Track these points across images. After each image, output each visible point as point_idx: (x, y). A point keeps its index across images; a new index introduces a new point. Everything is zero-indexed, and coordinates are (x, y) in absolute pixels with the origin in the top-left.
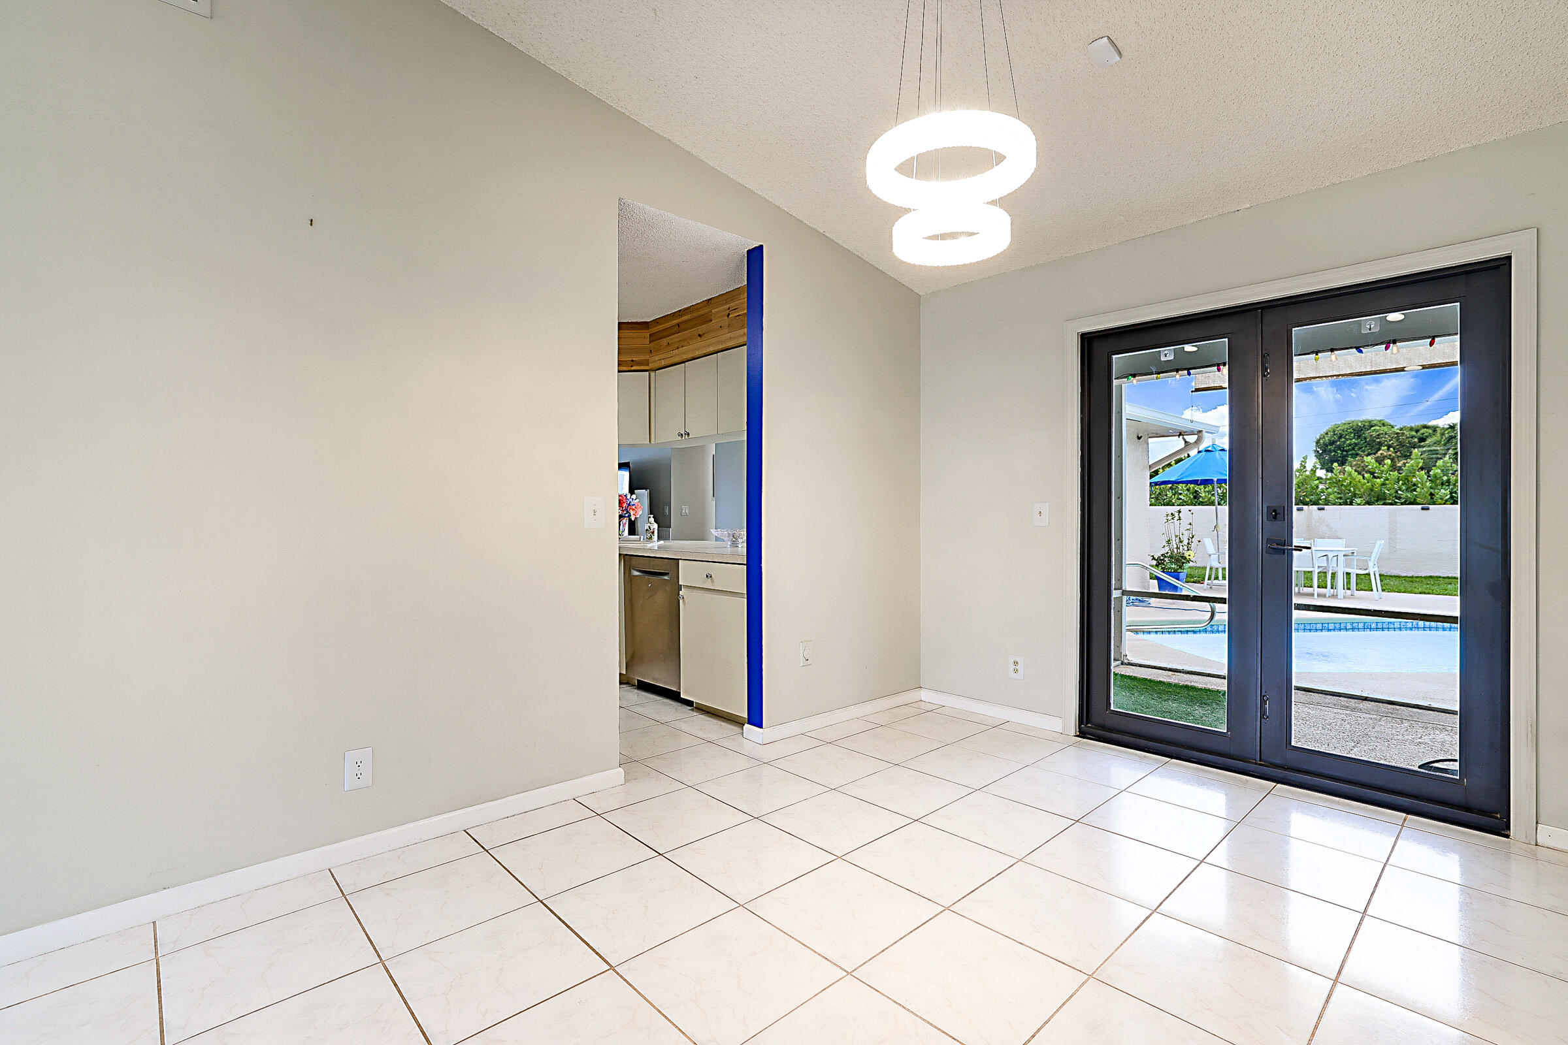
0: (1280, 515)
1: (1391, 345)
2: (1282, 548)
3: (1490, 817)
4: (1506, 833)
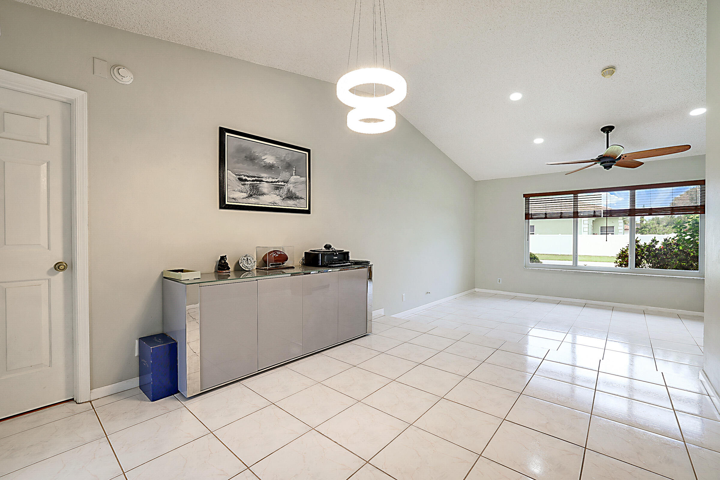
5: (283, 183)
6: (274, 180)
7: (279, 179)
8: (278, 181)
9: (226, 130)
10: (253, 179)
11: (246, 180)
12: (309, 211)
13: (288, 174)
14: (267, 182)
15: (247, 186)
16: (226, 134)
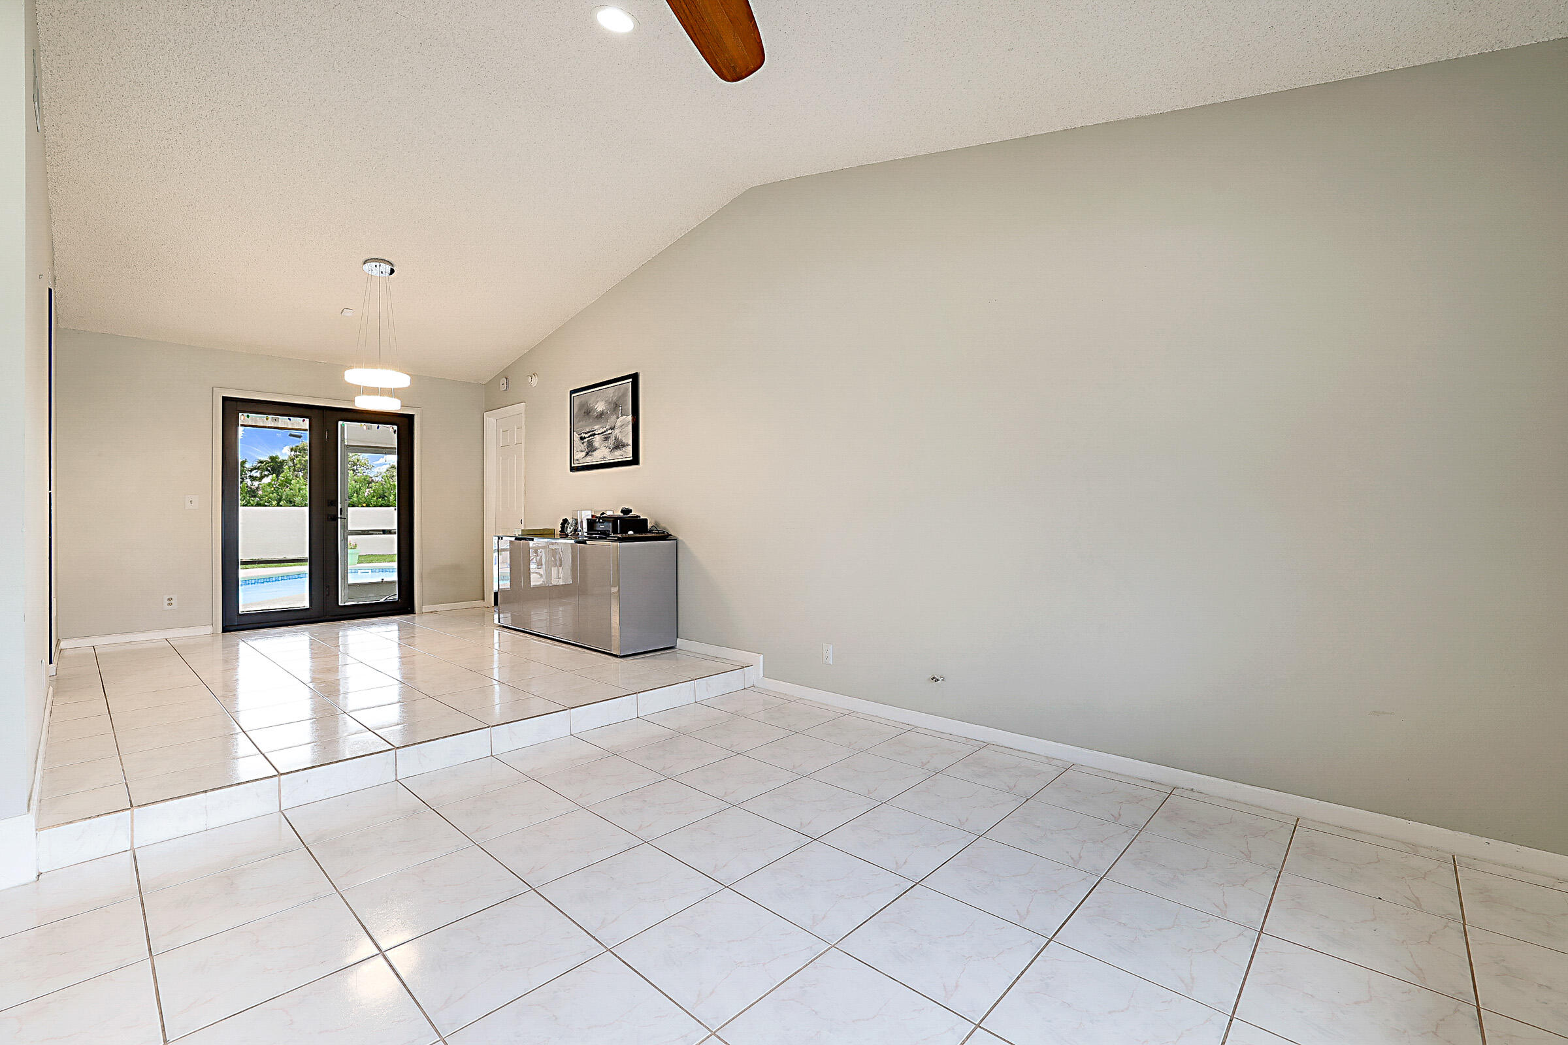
5: (610, 431)
6: (603, 430)
7: (607, 427)
8: (607, 430)
9: (572, 392)
10: (589, 434)
11: (585, 438)
12: (635, 461)
13: (615, 417)
14: (599, 434)
15: (585, 444)
16: (572, 395)
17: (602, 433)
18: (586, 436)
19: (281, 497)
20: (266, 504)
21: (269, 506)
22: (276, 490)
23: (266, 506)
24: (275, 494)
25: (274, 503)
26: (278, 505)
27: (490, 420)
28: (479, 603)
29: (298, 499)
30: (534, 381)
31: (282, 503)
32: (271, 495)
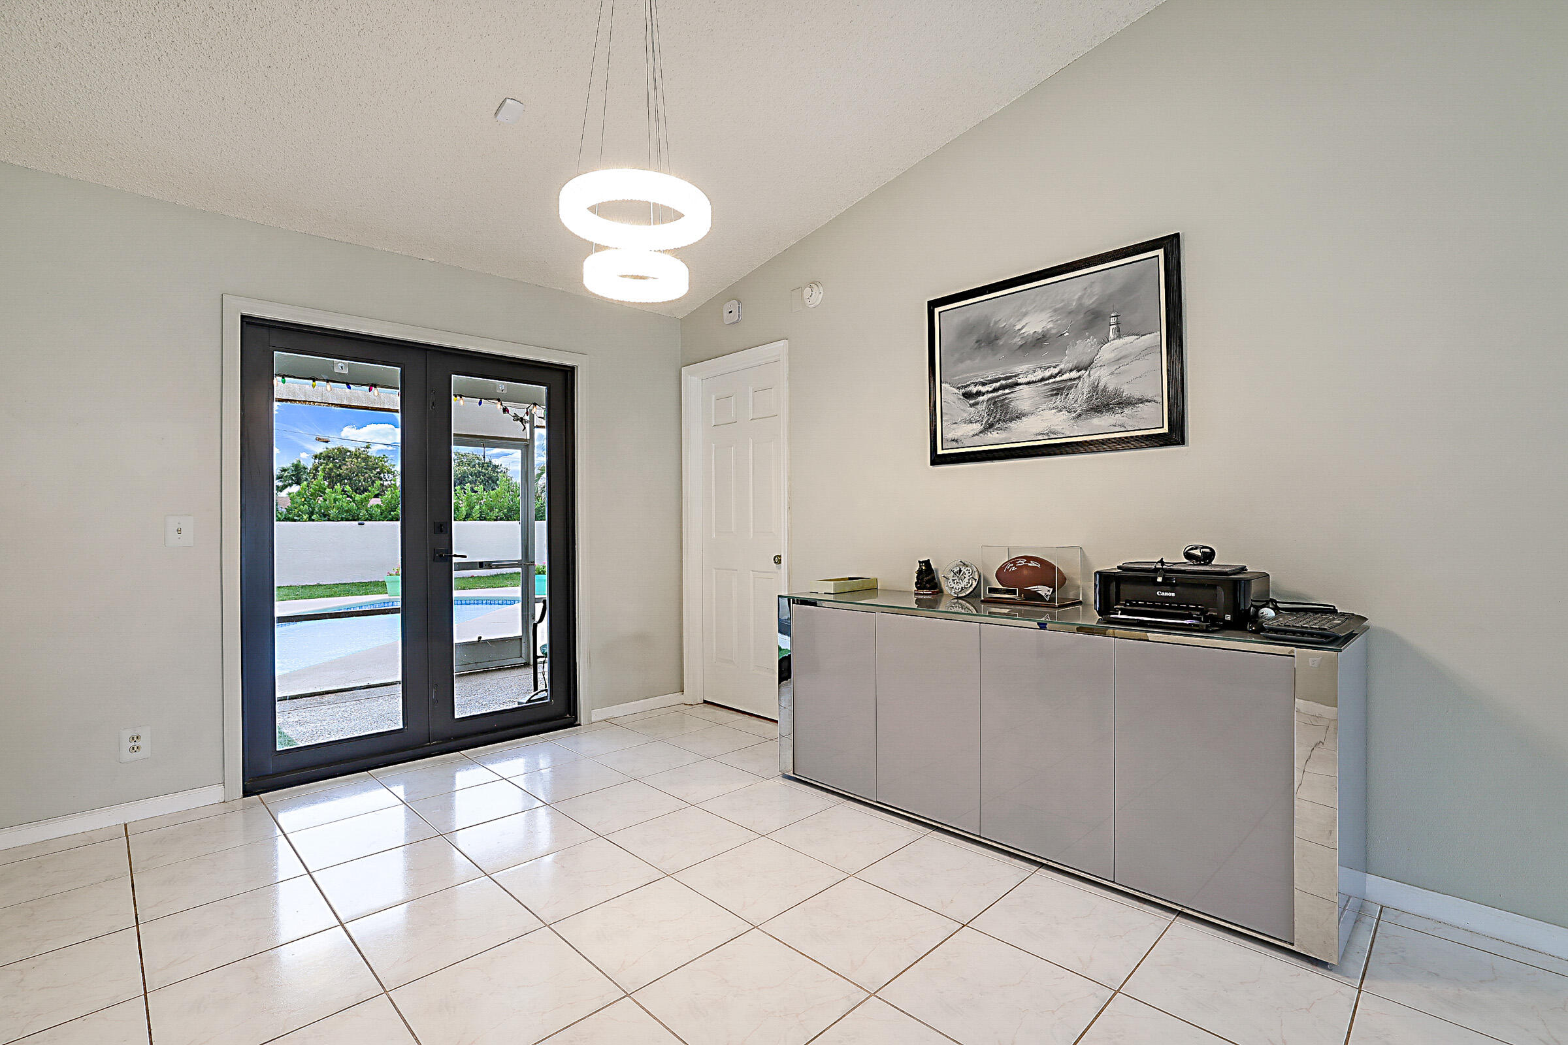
0: (444, 529)
1: (373, 388)
2: (444, 555)
3: (564, 718)
4: (578, 722)
5: (1074, 374)
6: (1047, 374)
7: (1062, 366)
8: (1060, 373)
9: (933, 305)
10: (997, 385)
11: (979, 394)
12: (1175, 435)
13: (1091, 341)
14: (1029, 383)
15: (982, 408)
16: (937, 310)
17: (1043, 380)
18: (983, 389)
19: (314, 509)
20: (296, 518)
21: (299, 521)
22: (307, 501)
23: (295, 521)
24: (306, 506)
25: (306, 517)
26: (310, 519)
27: (693, 379)
28: (675, 698)
29: (333, 512)
30: (816, 297)
31: (314, 517)
32: (302, 507)
